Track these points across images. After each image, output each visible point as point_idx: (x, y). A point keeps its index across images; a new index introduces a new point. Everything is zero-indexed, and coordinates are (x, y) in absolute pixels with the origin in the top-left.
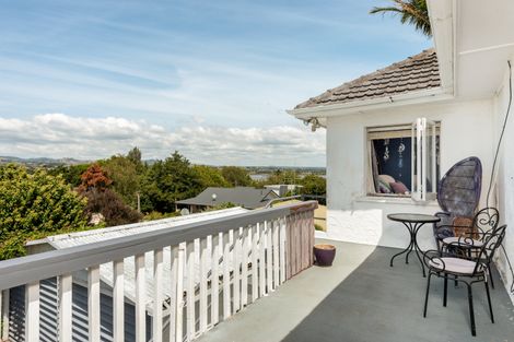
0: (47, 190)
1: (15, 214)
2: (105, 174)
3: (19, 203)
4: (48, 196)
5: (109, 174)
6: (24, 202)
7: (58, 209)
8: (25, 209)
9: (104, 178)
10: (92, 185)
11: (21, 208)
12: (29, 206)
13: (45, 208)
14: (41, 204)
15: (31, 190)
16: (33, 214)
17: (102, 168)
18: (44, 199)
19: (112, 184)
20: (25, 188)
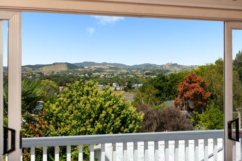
0: (110, 106)
1: (87, 125)
2: (203, 85)
3: (89, 116)
4: (110, 110)
5: (208, 84)
6: (93, 116)
7: (118, 122)
8: (94, 121)
9: (200, 90)
10: (188, 98)
11: (91, 120)
12: (97, 118)
13: (108, 121)
14: (105, 117)
15: (98, 105)
16: (99, 125)
17: (199, 77)
18: (107, 113)
19: (212, 97)
20: (95, 103)
